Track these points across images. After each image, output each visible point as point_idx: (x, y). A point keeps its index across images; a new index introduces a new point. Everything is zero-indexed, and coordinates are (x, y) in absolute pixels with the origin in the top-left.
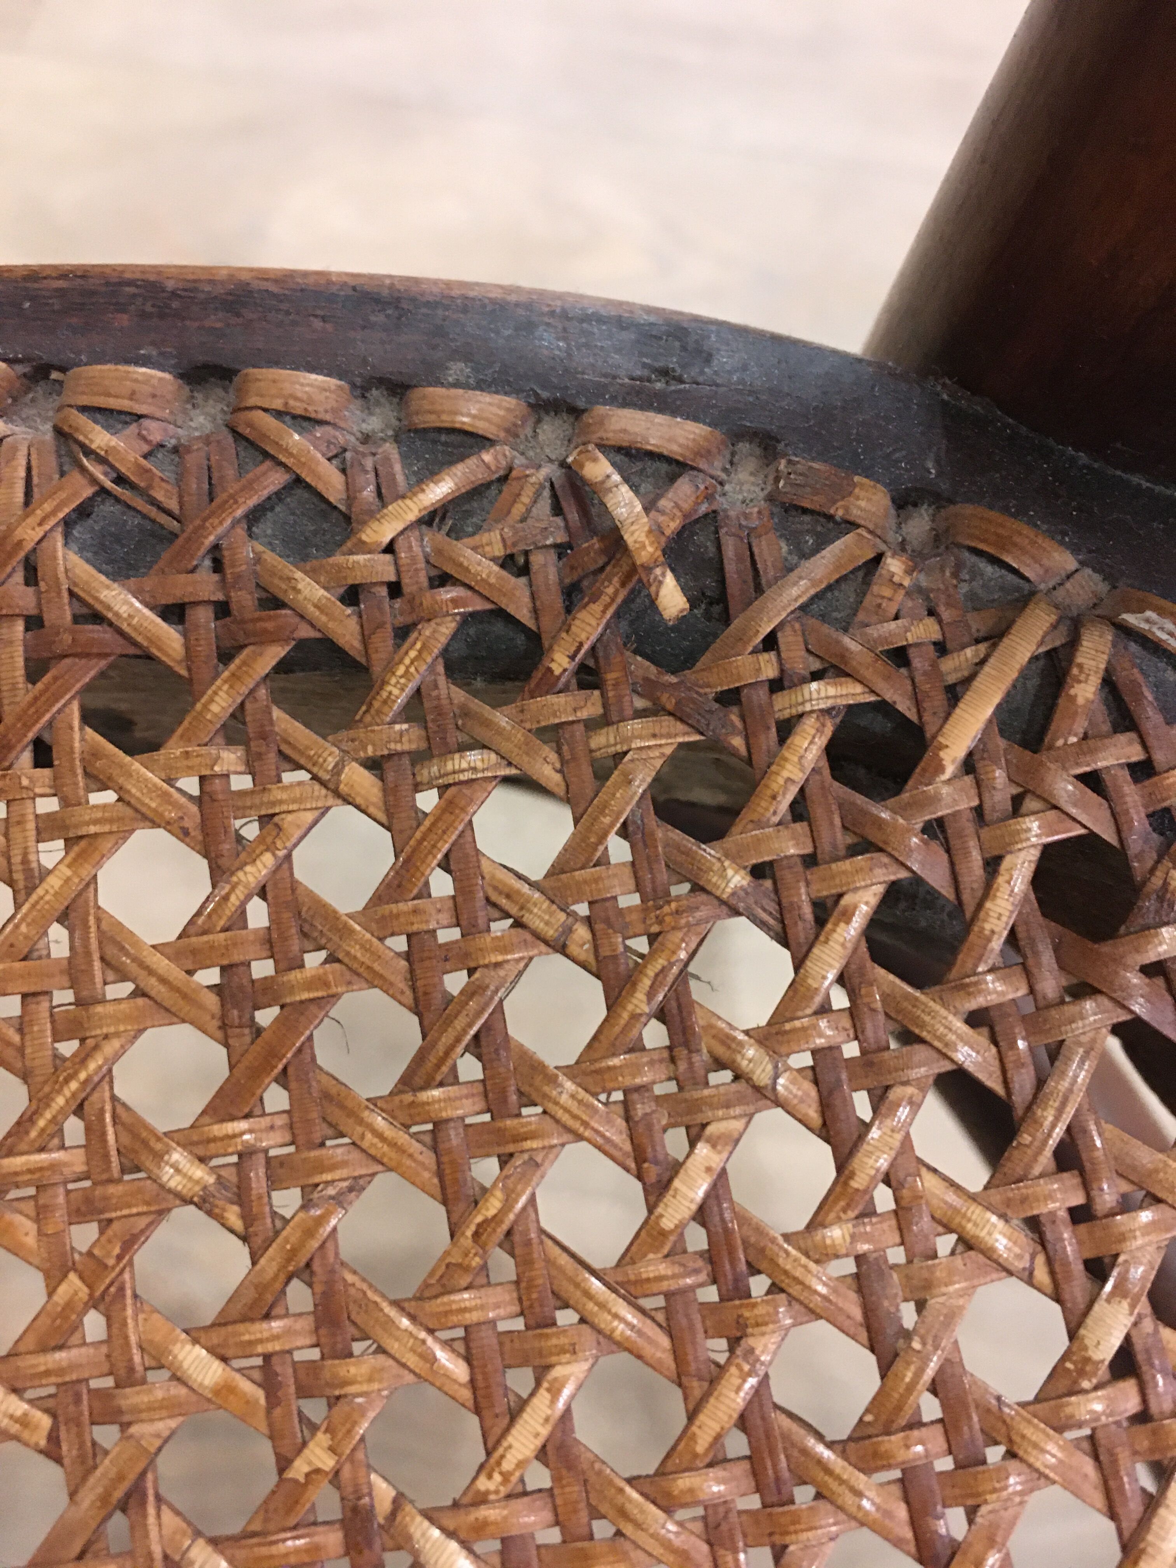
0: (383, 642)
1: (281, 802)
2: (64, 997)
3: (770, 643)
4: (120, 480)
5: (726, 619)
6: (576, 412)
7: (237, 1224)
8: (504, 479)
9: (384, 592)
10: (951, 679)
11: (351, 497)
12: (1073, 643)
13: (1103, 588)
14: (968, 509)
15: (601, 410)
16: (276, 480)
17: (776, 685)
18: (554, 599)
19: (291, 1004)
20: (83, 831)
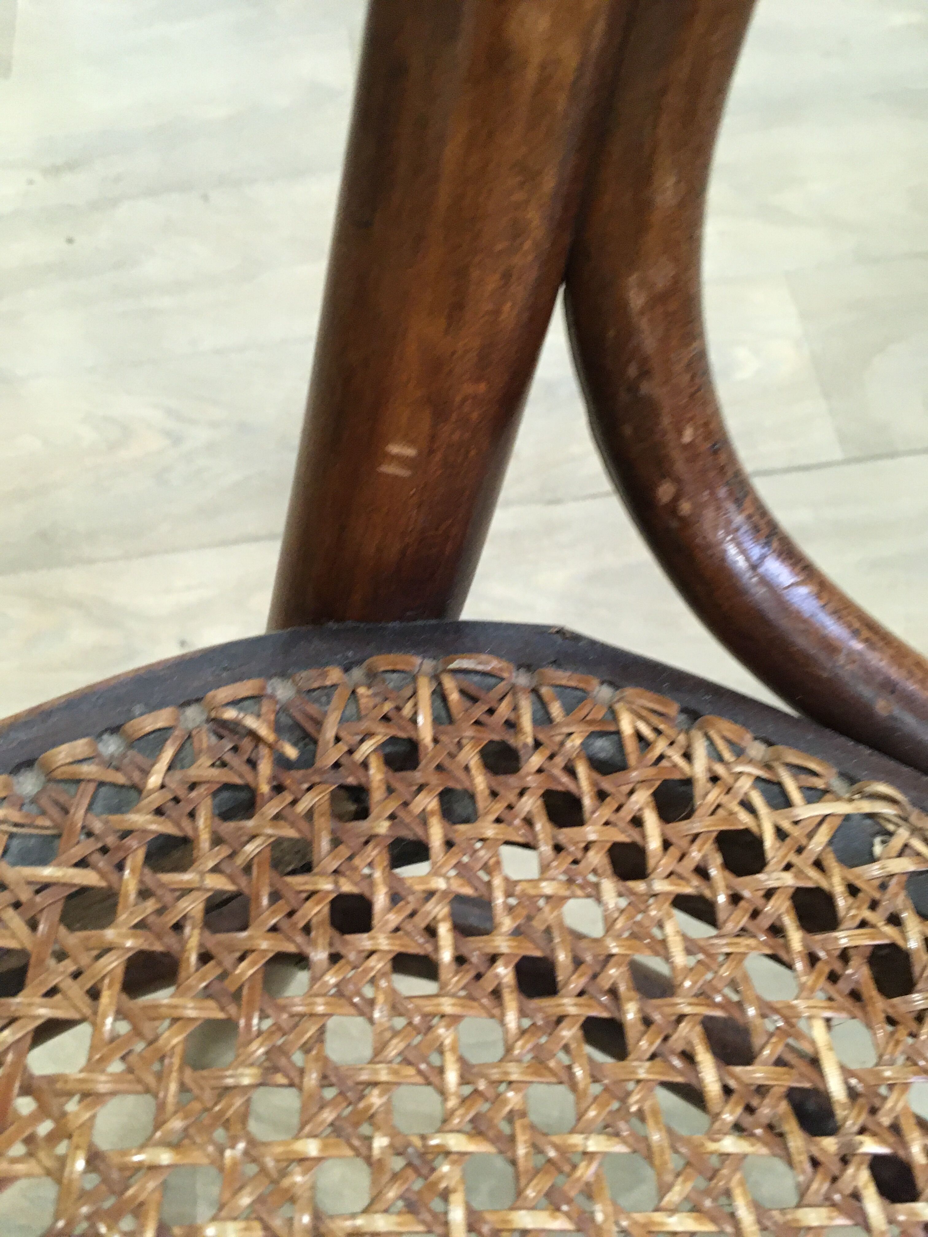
0: (186, 823)
1: (185, 908)
2: (139, 1046)
3: (338, 739)
4: (16, 825)
5: (315, 742)
6: (198, 700)
7: (284, 1081)
8: (190, 737)
9: (171, 804)
10: (410, 715)
11: (130, 778)
12: (440, 684)
13: (434, 663)
14: (374, 658)
15: (211, 694)
16: (91, 787)
17: (351, 752)
18: (246, 769)
19: (247, 980)
20: (105, 972)
